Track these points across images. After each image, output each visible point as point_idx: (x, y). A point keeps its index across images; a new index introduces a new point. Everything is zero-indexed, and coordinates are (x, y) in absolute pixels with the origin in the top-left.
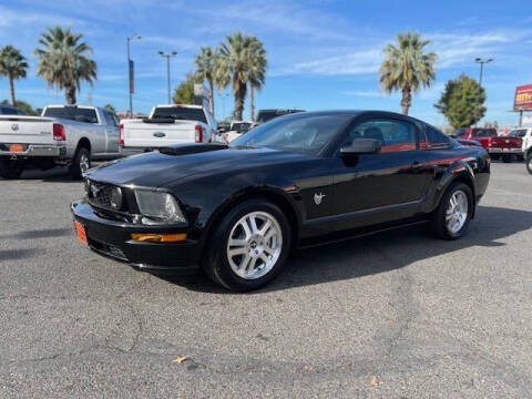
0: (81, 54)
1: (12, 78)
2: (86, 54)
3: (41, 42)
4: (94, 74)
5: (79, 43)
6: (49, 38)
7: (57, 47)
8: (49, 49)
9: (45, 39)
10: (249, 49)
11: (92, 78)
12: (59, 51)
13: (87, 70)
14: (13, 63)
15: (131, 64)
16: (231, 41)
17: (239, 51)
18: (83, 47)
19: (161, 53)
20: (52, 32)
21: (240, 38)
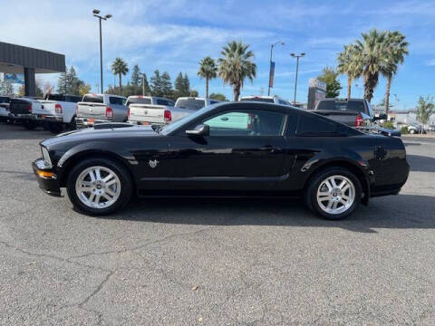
0: (247, 60)
1: (207, 79)
2: (251, 60)
3: (223, 53)
4: (254, 74)
5: (246, 52)
6: (227, 50)
7: (231, 56)
8: (226, 58)
9: (225, 51)
10: (382, 44)
11: (252, 76)
12: (232, 59)
13: (250, 71)
14: (210, 68)
15: (273, 65)
16: (366, 38)
17: (372, 46)
18: (248, 55)
19: (293, 55)
20: (230, 45)
21: (375, 35)
